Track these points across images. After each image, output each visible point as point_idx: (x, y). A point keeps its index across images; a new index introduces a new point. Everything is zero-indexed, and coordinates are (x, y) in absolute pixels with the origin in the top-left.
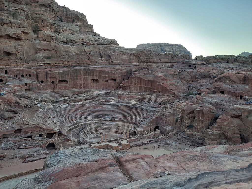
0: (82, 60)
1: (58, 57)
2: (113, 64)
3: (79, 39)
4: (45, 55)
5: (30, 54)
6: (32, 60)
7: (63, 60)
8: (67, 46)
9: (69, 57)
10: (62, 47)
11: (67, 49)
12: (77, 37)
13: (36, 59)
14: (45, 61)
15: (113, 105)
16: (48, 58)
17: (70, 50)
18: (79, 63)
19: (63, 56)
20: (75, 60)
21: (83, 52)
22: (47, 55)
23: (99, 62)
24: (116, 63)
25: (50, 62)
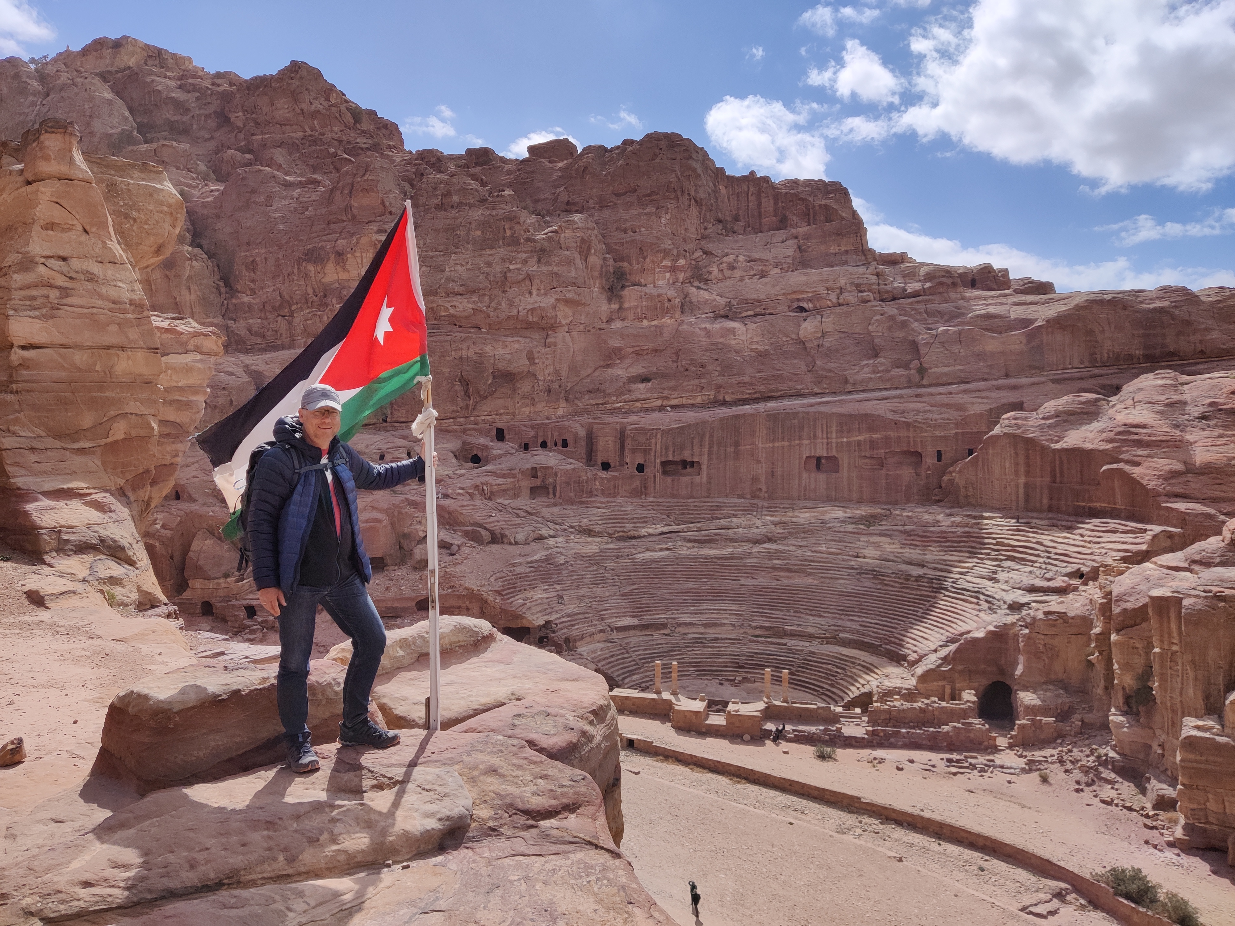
0: (780, 376)
1: (680, 372)
2: (925, 382)
3: (783, 291)
4: (638, 369)
5: (584, 373)
6: (589, 392)
7: (696, 381)
8: (722, 328)
9: (727, 368)
10: (703, 333)
11: (721, 340)
12: (774, 286)
13: (603, 387)
14: (630, 391)
15: (862, 572)
16: (645, 379)
17: (733, 342)
18: (762, 388)
19: (702, 366)
20: (746, 379)
21: (791, 342)
22: (644, 370)
23: (859, 377)
24: (946, 374)
25: (649, 395)
